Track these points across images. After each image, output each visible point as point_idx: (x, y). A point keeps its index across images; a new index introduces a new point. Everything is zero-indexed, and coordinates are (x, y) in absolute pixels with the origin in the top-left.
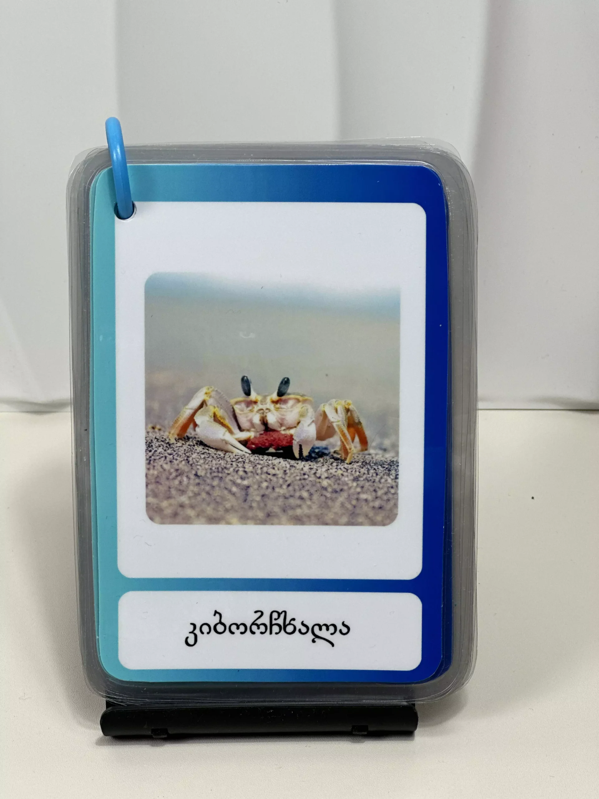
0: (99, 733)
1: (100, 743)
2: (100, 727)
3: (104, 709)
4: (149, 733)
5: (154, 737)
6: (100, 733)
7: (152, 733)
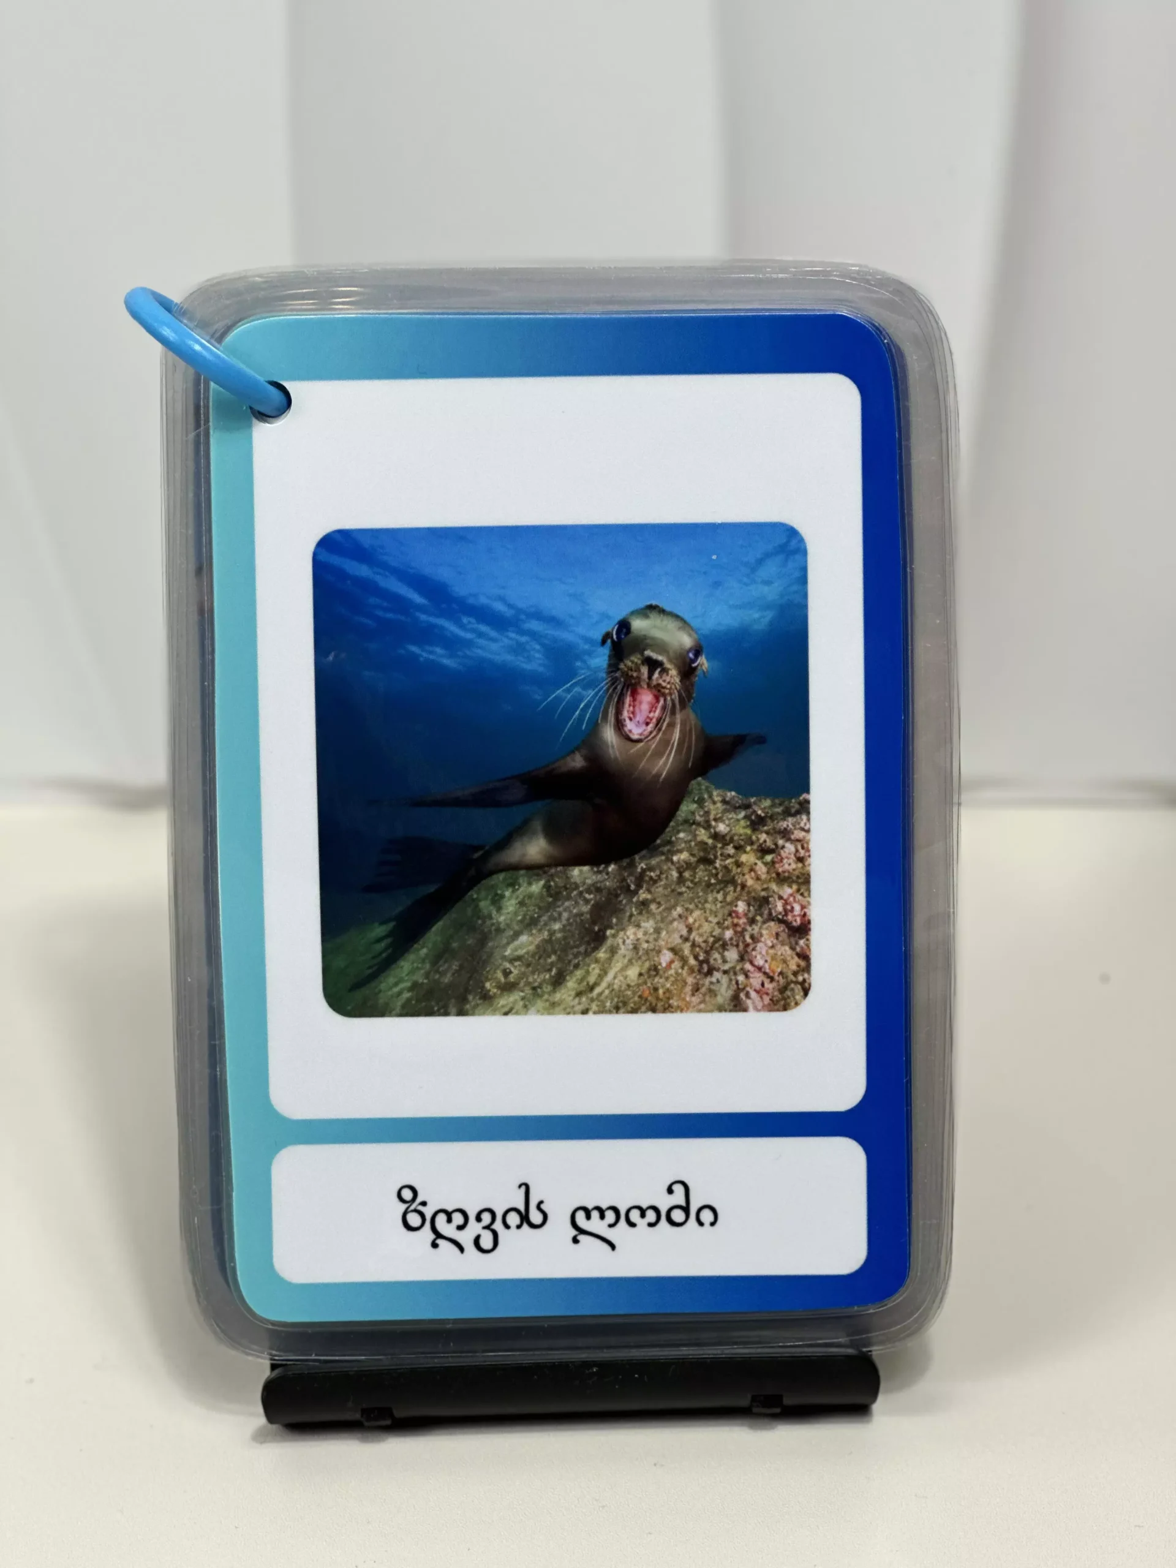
0: (259, 1419)
1: (260, 1437)
2: (260, 1409)
3: (266, 1373)
4: (357, 1416)
5: (366, 1424)
6: (262, 1420)
7: (362, 1416)
